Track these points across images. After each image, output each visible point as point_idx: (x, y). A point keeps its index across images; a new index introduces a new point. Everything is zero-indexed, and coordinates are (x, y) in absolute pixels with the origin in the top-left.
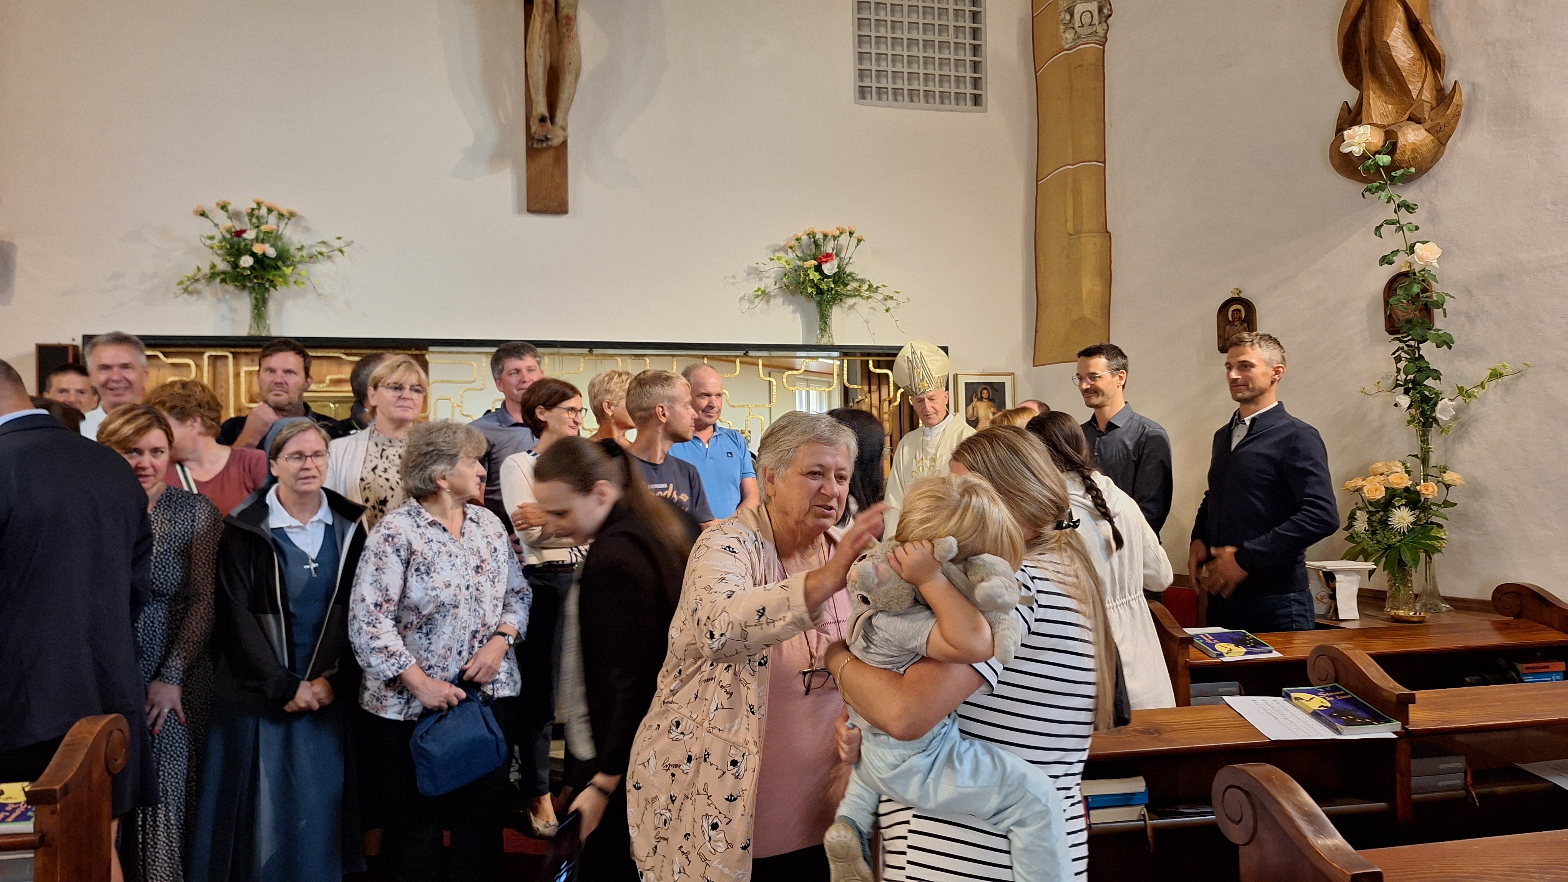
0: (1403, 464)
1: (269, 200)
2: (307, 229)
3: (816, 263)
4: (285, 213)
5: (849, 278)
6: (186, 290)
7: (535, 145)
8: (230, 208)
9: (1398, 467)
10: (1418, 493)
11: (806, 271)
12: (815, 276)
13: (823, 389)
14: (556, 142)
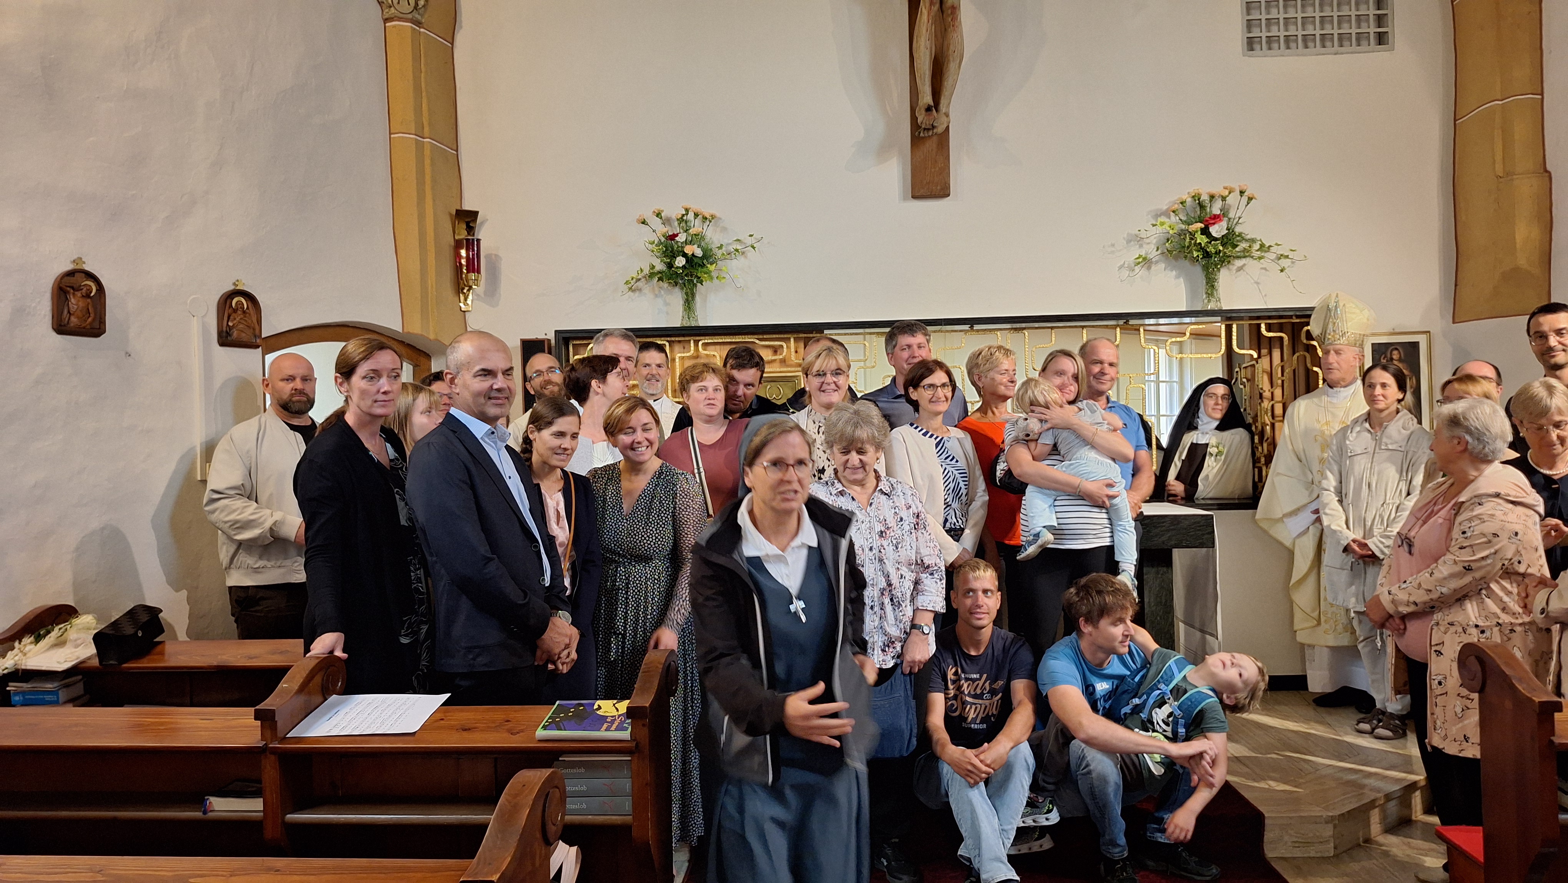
1: (695, 206)
2: (724, 229)
3: (1203, 226)
4: (707, 216)
5: (1238, 238)
6: (630, 289)
7: (922, 135)
8: (663, 215)
11: (1192, 235)
12: (1202, 239)
13: (1210, 355)
14: (940, 129)
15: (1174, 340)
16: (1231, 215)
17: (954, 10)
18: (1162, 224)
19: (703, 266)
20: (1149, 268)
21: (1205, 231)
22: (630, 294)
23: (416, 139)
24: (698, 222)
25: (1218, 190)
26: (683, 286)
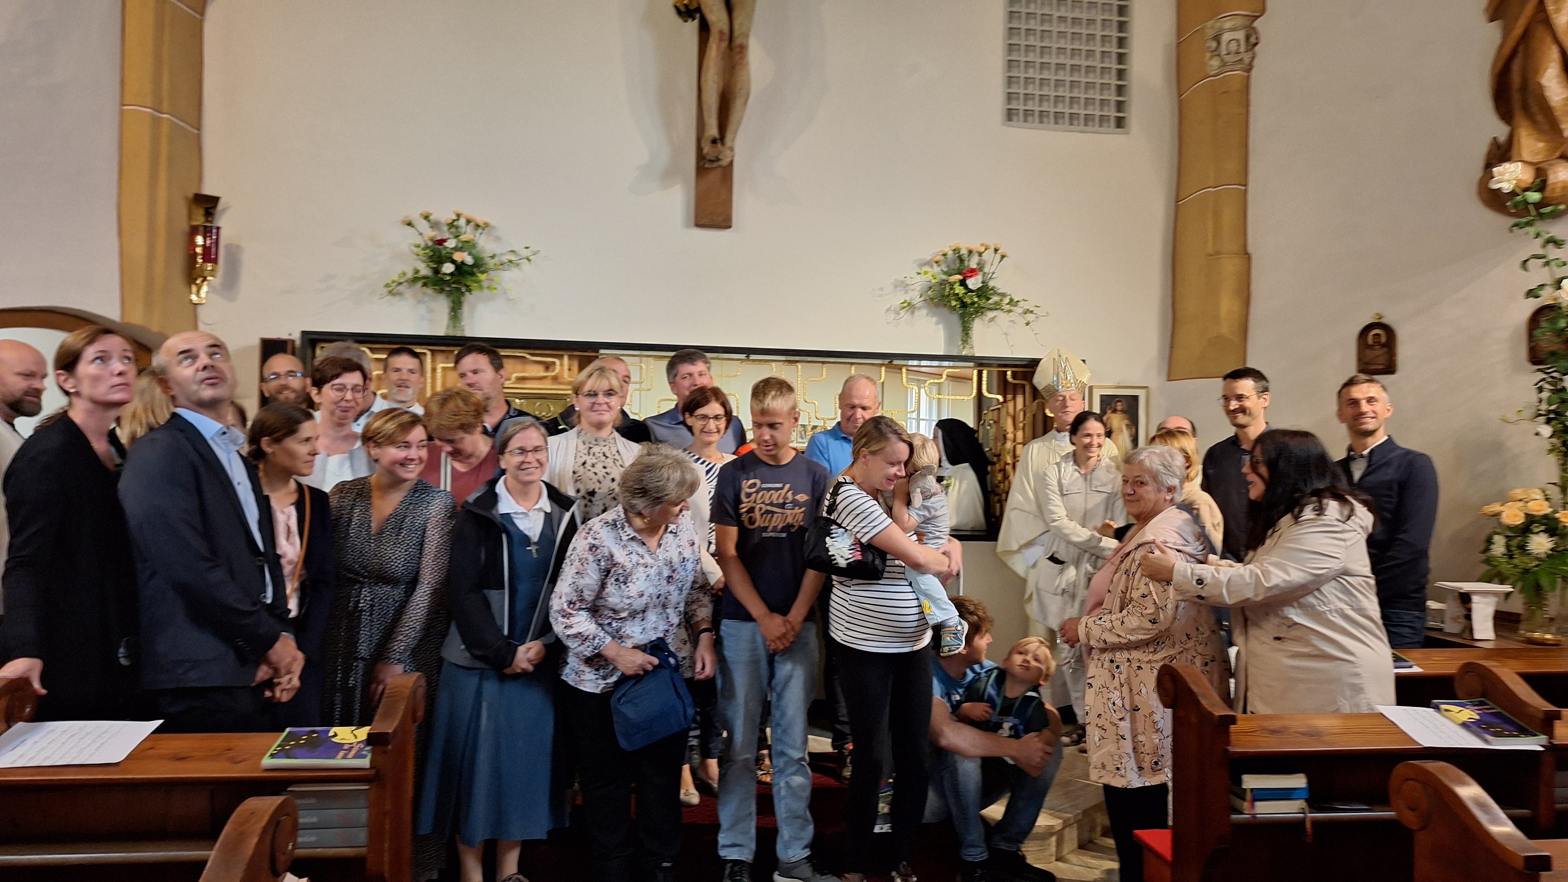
0: (1544, 491)
1: (467, 212)
2: (498, 239)
3: (960, 277)
4: (481, 224)
5: (992, 292)
6: (390, 292)
7: (707, 166)
8: (431, 218)
9: (1537, 494)
10: (1557, 519)
11: (952, 284)
12: (959, 290)
13: (962, 398)
14: (725, 162)
15: (932, 381)
16: (986, 270)
17: (743, 48)
18: (926, 273)
19: (473, 274)
20: (913, 313)
21: (963, 283)
22: (389, 297)
23: (153, 114)
24: (469, 229)
25: (976, 246)
26: (449, 294)
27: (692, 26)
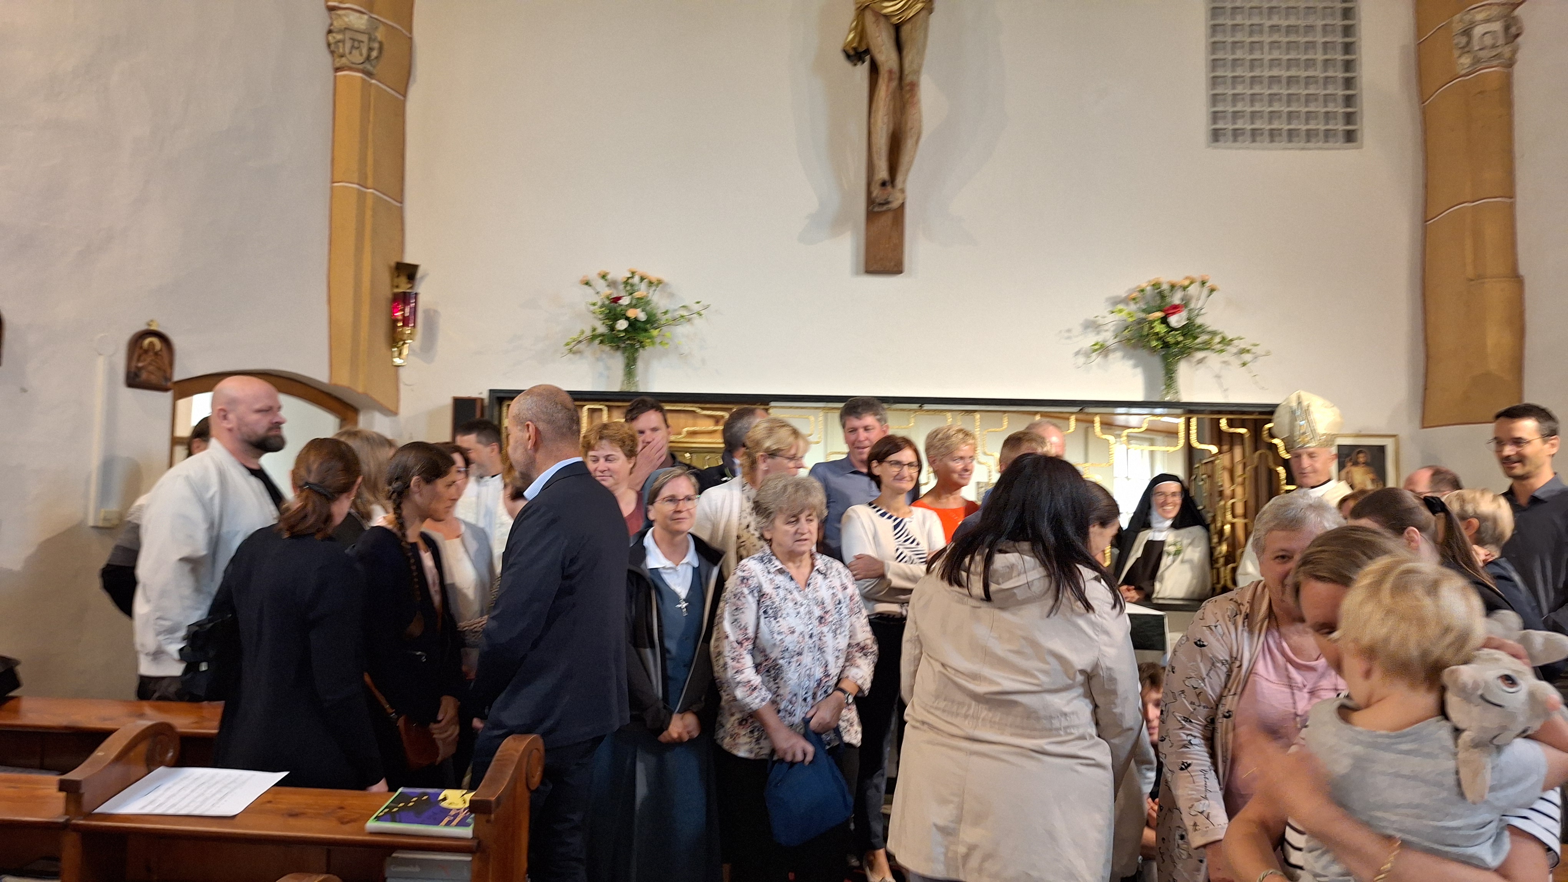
1: (641, 269)
2: (670, 295)
3: (1162, 315)
4: (654, 280)
5: (1199, 330)
6: (571, 350)
7: (876, 209)
8: (609, 277)
11: (1151, 322)
12: (1160, 328)
13: (1168, 448)
14: (896, 205)
16: (1192, 306)
17: (914, 86)
18: (1121, 311)
19: (646, 330)
20: (1108, 356)
21: (1164, 321)
22: (571, 356)
23: (358, 190)
25: (1179, 280)
26: (625, 350)
27: (862, 70)
